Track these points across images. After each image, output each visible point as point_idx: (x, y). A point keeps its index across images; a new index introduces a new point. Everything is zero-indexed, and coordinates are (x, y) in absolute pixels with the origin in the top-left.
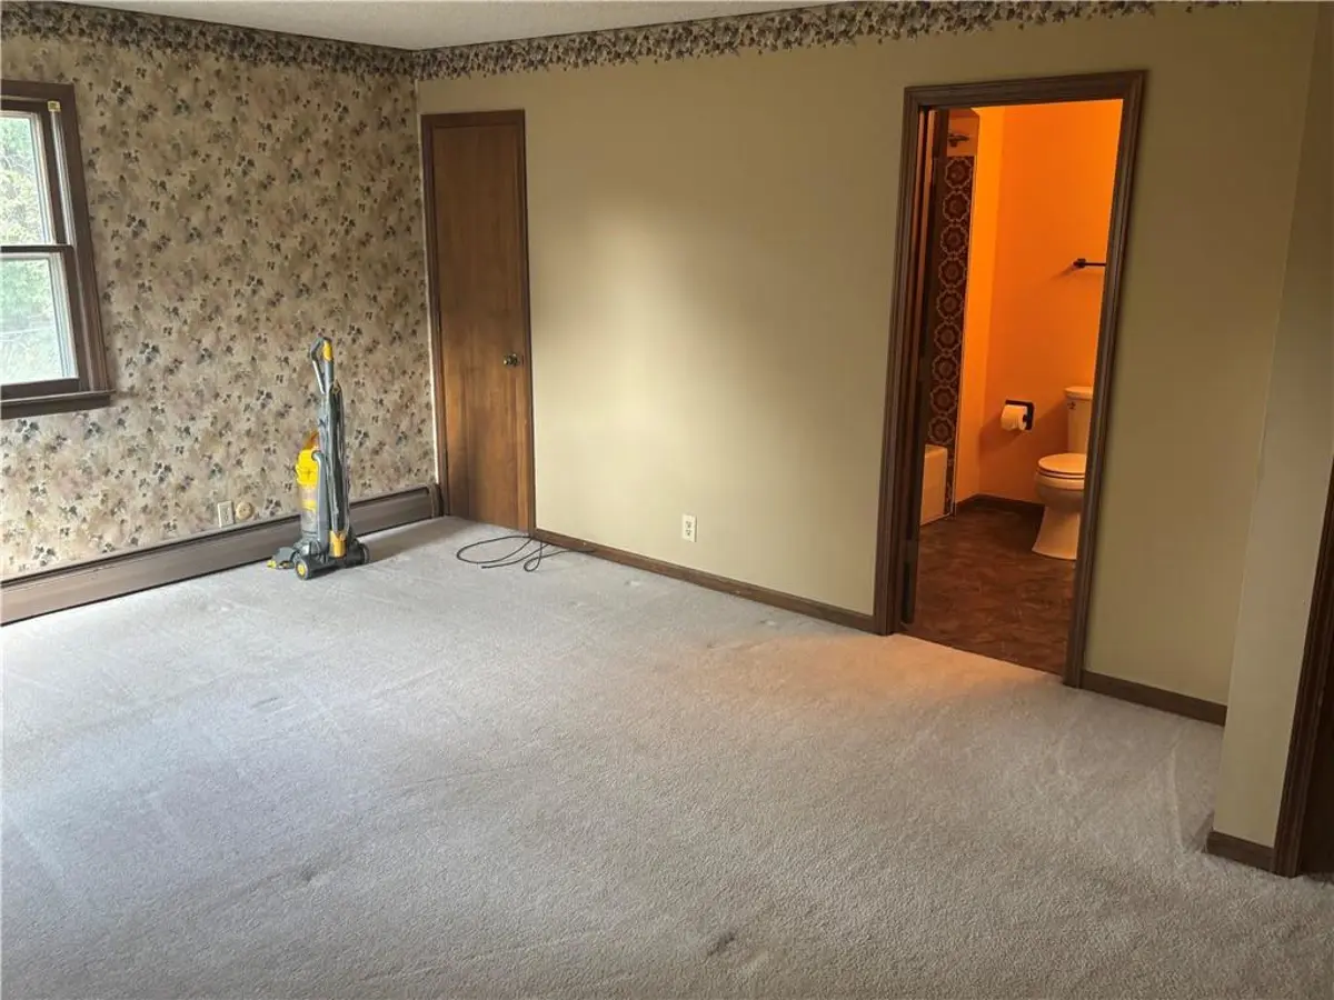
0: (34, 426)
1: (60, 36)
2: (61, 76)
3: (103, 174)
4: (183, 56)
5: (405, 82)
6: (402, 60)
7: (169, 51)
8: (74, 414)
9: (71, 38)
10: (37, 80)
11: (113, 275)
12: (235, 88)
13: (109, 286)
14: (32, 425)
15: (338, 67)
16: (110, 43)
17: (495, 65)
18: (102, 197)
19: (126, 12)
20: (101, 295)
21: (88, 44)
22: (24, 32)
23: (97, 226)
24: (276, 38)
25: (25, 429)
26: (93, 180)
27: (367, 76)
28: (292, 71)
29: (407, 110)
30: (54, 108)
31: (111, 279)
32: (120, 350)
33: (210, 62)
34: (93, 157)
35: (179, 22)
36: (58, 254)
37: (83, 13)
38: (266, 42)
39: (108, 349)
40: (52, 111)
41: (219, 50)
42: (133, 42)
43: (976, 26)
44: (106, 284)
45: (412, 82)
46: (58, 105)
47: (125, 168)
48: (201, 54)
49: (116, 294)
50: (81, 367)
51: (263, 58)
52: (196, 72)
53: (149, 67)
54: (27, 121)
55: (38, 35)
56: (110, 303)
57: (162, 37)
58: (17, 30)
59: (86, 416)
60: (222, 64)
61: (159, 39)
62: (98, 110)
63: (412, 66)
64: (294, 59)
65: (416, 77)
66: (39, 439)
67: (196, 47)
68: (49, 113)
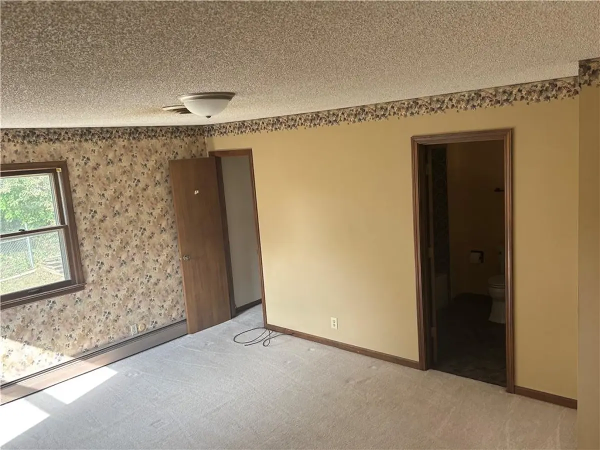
0: (54, 302)
1: (60, 141)
2: (61, 157)
3: (79, 194)
4: (110, 142)
5: (201, 139)
6: (199, 129)
7: (104, 141)
8: (70, 295)
9: (65, 142)
10: (52, 160)
11: (84, 235)
12: (131, 151)
13: (83, 239)
14: (53, 302)
15: (173, 136)
16: (80, 141)
17: (238, 130)
18: (79, 204)
19: (86, 128)
20: (80, 244)
21: (72, 143)
22: (46, 142)
23: (77, 215)
24: (147, 129)
25: (50, 304)
26: (75, 197)
27: (185, 139)
28: (154, 141)
29: (202, 150)
30: (59, 170)
31: (83, 237)
32: (88, 266)
33: (121, 142)
34: (75, 188)
35: (108, 129)
36: (62, 229)
37: (69, 131)
38: (143, 131)
39: (83, 266)
40: (58, 172)
41: (124, 137)
42: (90, 139)
43: (439, 111)
44: (81, 239)
45: (204, 138)
46: (60, 169)
47: (88, 190)
48: (117, 140)
49: (86, 243)
50: (72, 275)
51: (142, 137)
52: (115, 147)
53: (97, 148)
54: (48, 176)
55: (51, 142)
56: (84, 247)
57: (101, 136)
58: (43, 141)
59: (75, 295)
60: (126, 143)
61: (100, 137)
62: (76, 169)
63: (203, 132)
64: (155, 136)
65: (205, 136)
66: (56, 307)
67: (115, 137)
68: (57, 173)
